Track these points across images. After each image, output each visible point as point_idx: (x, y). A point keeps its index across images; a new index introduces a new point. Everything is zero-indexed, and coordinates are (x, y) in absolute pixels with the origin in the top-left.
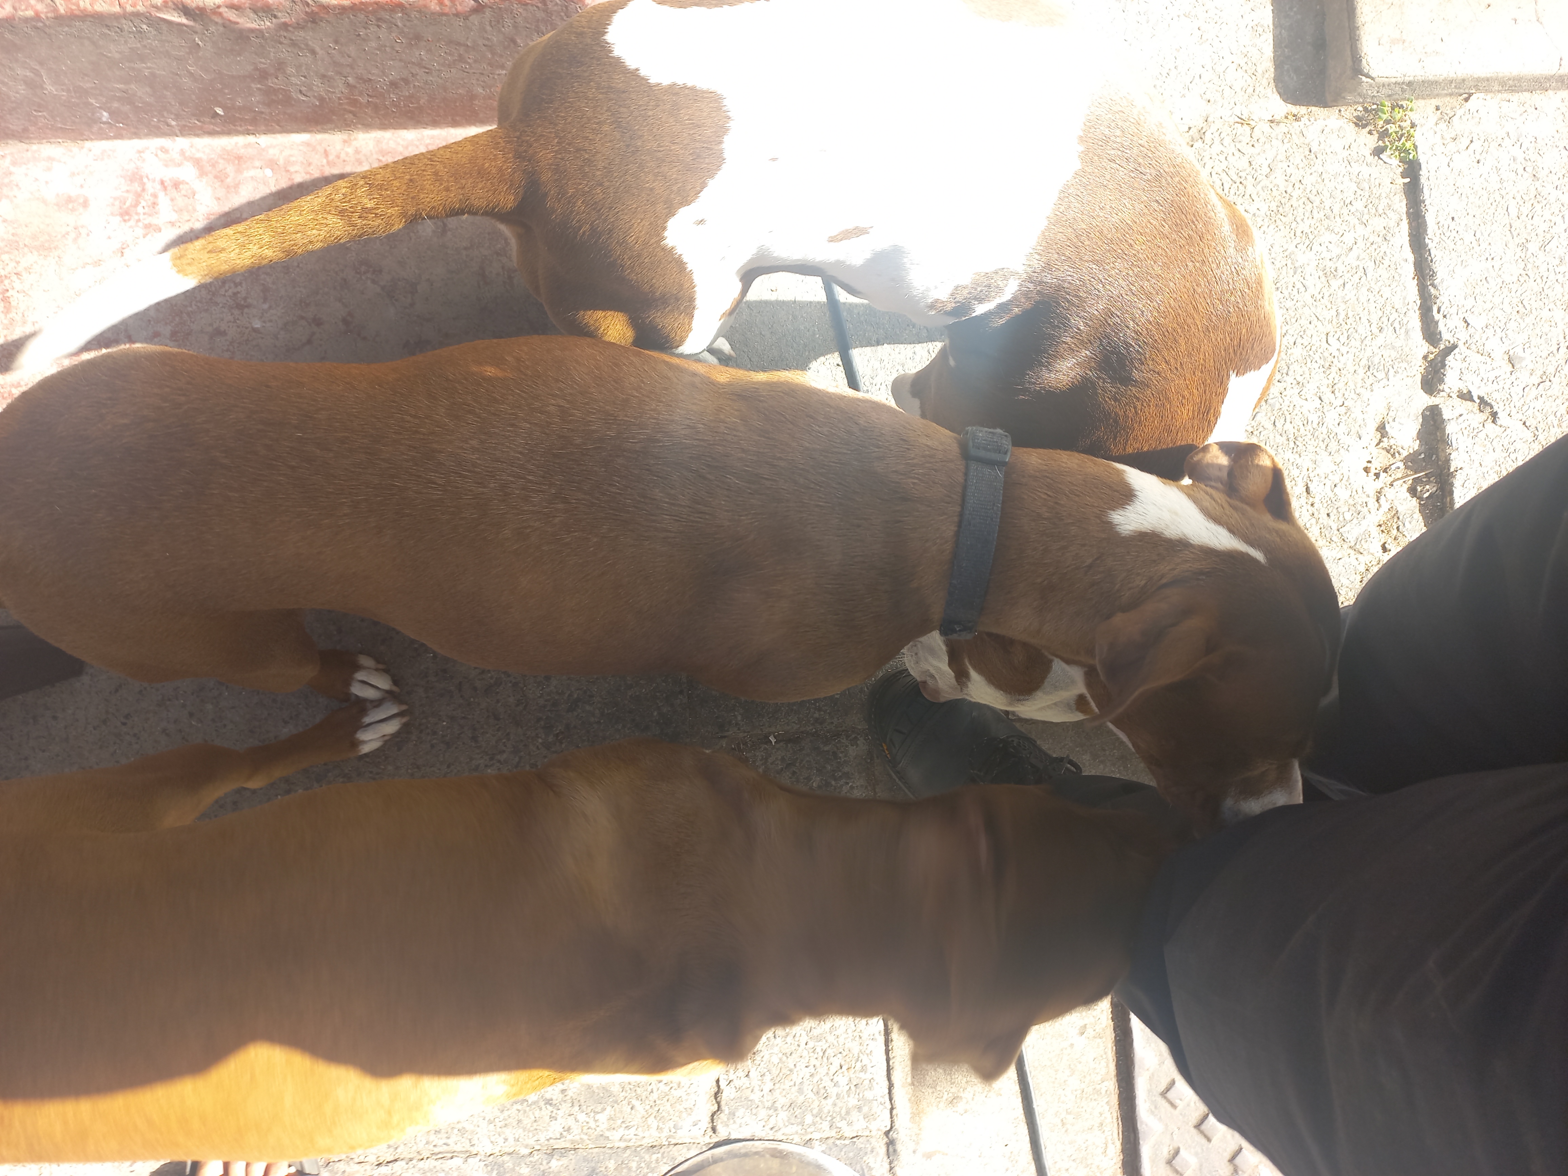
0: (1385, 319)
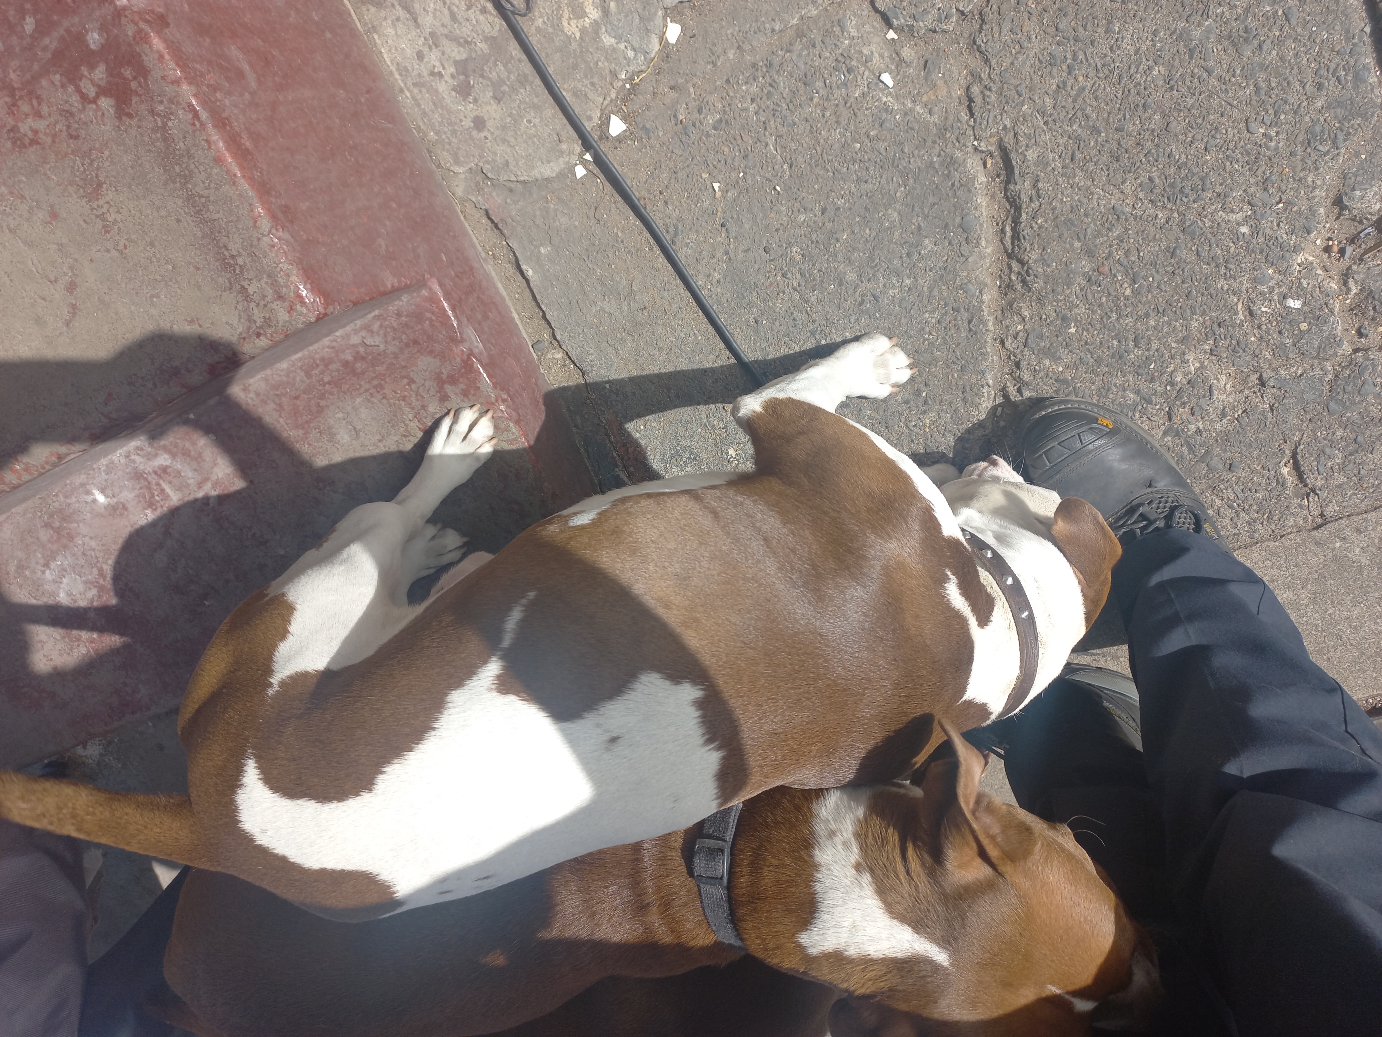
0: (1323, 72)
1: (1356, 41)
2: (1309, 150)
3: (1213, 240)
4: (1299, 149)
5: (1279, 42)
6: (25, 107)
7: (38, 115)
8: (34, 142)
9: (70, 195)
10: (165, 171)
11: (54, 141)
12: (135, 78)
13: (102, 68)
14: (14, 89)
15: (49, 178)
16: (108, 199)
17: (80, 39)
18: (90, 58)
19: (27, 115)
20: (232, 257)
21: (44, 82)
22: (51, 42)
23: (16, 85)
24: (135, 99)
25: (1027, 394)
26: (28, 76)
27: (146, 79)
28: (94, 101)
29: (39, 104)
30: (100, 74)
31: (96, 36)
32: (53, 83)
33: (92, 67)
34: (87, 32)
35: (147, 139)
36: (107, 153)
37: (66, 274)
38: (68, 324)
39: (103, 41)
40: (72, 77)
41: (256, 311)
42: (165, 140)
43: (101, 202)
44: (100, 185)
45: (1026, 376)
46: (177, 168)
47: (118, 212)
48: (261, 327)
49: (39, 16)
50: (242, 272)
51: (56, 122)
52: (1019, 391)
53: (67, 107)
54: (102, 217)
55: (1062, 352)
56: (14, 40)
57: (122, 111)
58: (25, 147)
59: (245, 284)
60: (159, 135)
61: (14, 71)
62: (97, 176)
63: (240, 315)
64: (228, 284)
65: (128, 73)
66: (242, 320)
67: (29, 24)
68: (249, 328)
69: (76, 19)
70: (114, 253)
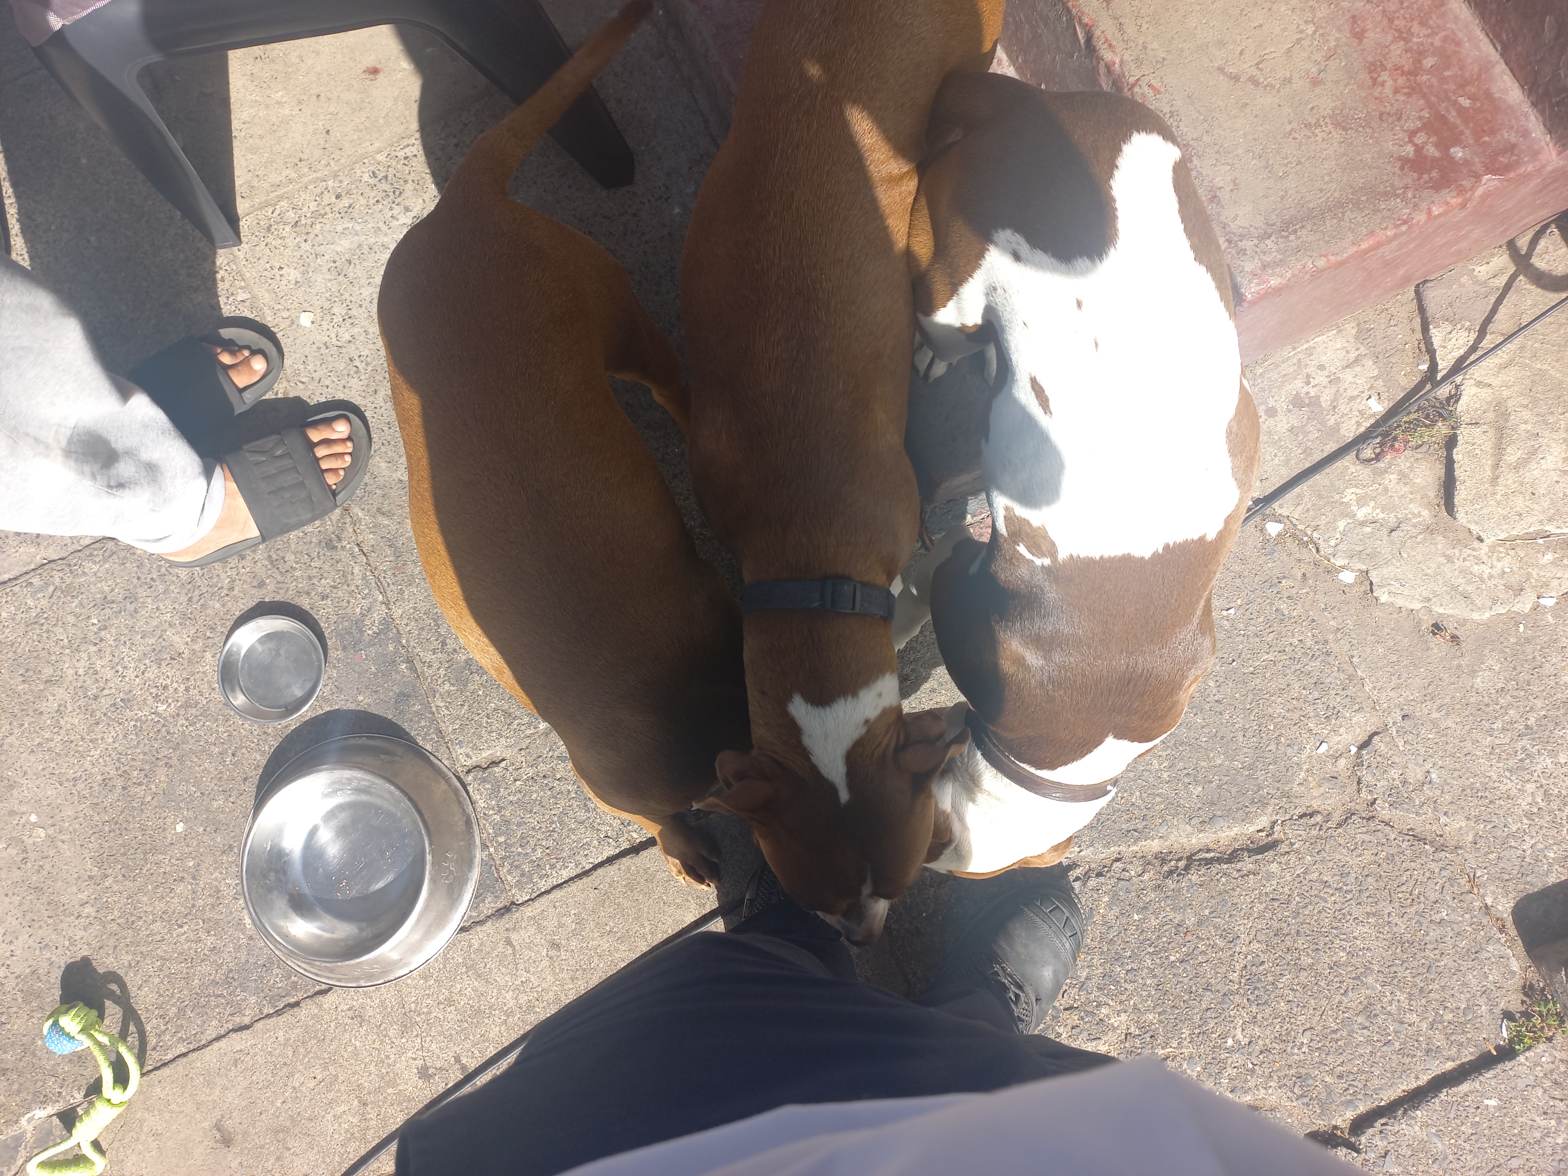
1: (1375, 1096)
2: (1294, 1078)
3: (1220, 1019)
4: (1293, 1071)
5: (1369, 1041)
6: (1401, 81)
7: (1396, 92)
8: (1375, 81)
9: (1334, 101)
10: (1361, 188)
11: (1376, 99)
12: (1431, 179)
13: (1437, 154)
14: (1416, 76)
15: (1346, 86)
16: (1334, 133)
17: (1457, 141)
18: (1444, 146)
19: (1395, 81)
20: (1295, 231)
21: (1421, 102)
22: (1452, 116)
23: (1418, 78)
24: (1415, 175)
25: (1077, 885)
26: (1426, 90)
27: (1431, 188)
28: (1411, 141)
29: (1405, 94)
30: (1431, 151)
31: (1460, 155)
32: (1422, 110)
33: (1437, 145)
34: (1463, 148)
35: (1385, 177)
36: (1371, 141)
37: (1266, 79)
38: (1220, 69)
39: (1457, 159)
40: (1427, 127)
41: (1251, 243)
42: (1386, 194)
43: (1330, 127)
44: (1344, 129)
45: (1092, 883)
46: (1364, 198)
47: (1323, 140)
48: (1236, 245)
49: (1471, 111)
50: (1282, 237)
51: (1392, 105)
52: (1077, 879)
53: (1404, 117)
54: (1318, 125)
55: (1116, 910)
56: (1452, 87)
57: (1404, 161)
58: (1370, 73)
59: (1273, 238)
60: (1389, 189)
61: (1429, 79)
62: (1352, 129)
63: (1244, 228)
64: (1271, 223)
65: (1435, 174)
66: (1241, 230)
67: (1465, 102)
68: (1234, 234)
69: (1471, 141)
70: (1289, 128)
